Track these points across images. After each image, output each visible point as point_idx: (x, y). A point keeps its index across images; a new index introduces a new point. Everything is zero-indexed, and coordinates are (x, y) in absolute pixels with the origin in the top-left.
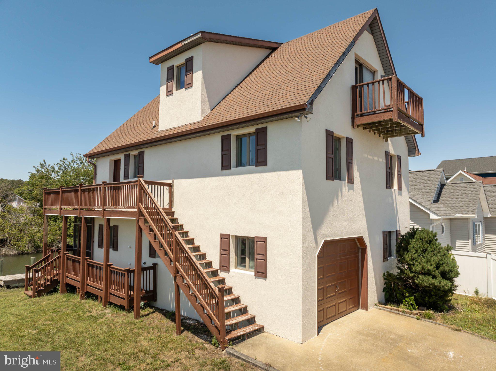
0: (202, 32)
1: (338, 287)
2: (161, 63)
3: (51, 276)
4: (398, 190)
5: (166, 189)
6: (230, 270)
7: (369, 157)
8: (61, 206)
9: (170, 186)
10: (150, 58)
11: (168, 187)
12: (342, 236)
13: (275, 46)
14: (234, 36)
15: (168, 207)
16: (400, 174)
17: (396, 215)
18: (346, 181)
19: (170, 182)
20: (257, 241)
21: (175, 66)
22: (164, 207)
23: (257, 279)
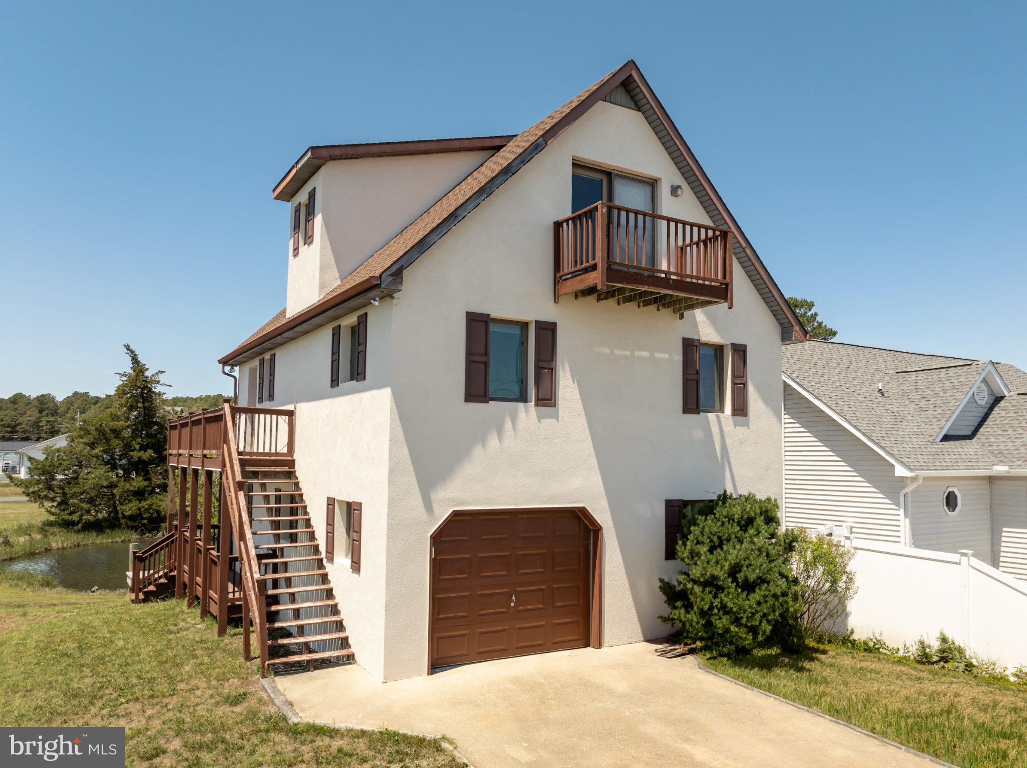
0: (313, 149)
1: (514, 598)
2: (292, 197)
3: (166, 571)
4: (732, 416)
5: (283, 420)
6: (335, 560)
7: (618, 352)
8: (180, 450)
9: (291, 414)
10: (274, 191)
11: (287, 417)
12: (515, 505)
13: (497, 143)
14: (388, 143)
15: (285, 451)
16: (743, 382)
17: (723, 467)
18: (533, 403)
19: (290, 407)
20: (354, 510)
21: (303, 205)
22: (278, 452)
23: (354, 574)
